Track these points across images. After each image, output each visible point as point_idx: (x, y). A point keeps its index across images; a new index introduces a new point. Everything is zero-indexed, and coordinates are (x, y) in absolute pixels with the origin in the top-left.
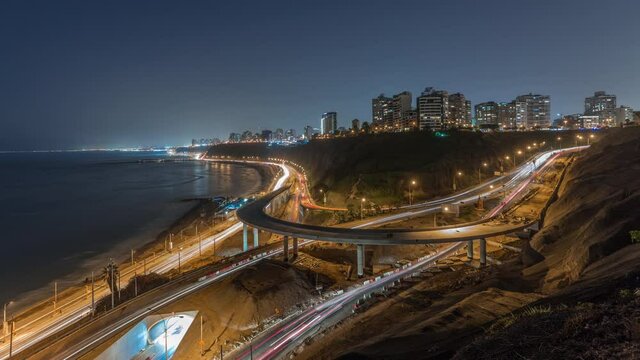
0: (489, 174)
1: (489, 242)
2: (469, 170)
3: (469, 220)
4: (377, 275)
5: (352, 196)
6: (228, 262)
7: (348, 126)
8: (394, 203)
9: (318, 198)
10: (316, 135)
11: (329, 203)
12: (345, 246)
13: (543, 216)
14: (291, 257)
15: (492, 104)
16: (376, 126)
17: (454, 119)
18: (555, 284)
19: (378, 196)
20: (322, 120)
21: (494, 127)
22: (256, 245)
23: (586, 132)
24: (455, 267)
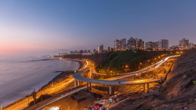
0: (150, 64)
1: (150, 84)
2: (144, 63)
3: (144, 78)
4: (115, 94)
5: (108, 70)
6: (70, 91)
7: (107, 49)
8: (120, 73)
9: (97, 71)
10: (97, 52)
11: (101, 72)
12: (106, 86)
13: (166, 76)
14: (89, 89)
15: (151, 42)
16: (115, 49)
17: (139, 47)
18: (170, 97)
19: (116, 70)
20: (99, 47)
21: (151, 49)
22: (78, 85)
23: (179, 51)
24: (139, 92)
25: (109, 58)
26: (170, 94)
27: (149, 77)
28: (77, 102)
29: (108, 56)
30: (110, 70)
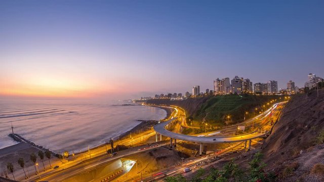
0: (257, 113)
1: (253, 141)
2: (250, 112)
3: (248, 132)
4: (207, 155)
5: (203, 123)
6: (149, 145)
7: (205, 92)
8: (219, 126)
9: (188, 123)
10: (190, 96)
11: (193, 125)
12: (196, 143)
13: (272, 129)
14: (173, 147)
15: (260, 84)
16: (215, 92)
17: (246, 89)
18: (269, 155)
19: (214, 123)
20: (193, 89)
21: (261, 93)
22: (161, 140)
23: (287, 96)
24: (239, 151)
25: (205, 106)
26: (270, 151)
27: (255, 130)
28: (155, 160)
29: (204, 101)
30: (206, 121)
